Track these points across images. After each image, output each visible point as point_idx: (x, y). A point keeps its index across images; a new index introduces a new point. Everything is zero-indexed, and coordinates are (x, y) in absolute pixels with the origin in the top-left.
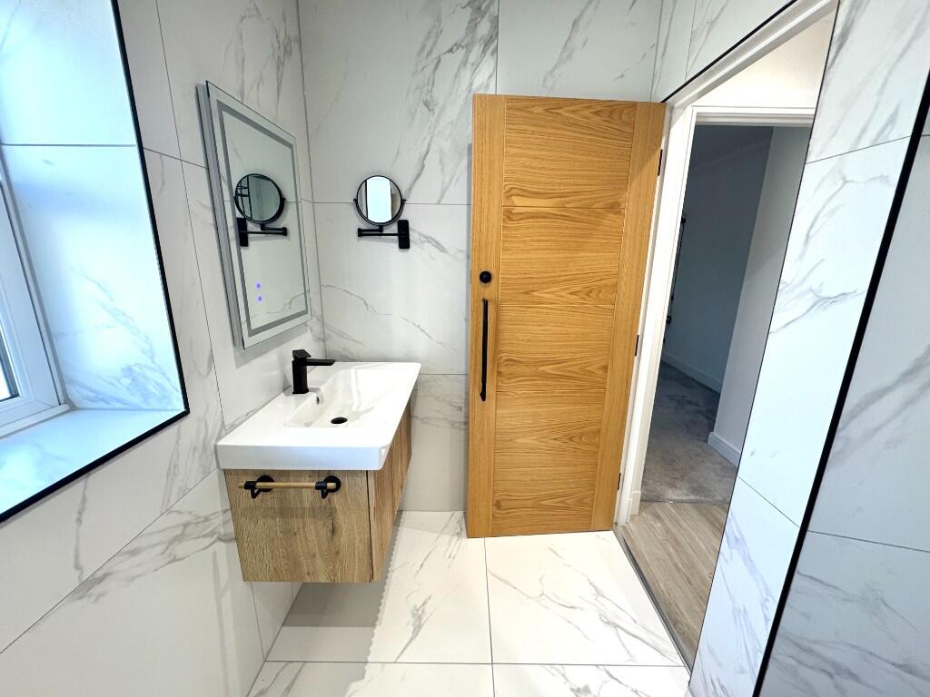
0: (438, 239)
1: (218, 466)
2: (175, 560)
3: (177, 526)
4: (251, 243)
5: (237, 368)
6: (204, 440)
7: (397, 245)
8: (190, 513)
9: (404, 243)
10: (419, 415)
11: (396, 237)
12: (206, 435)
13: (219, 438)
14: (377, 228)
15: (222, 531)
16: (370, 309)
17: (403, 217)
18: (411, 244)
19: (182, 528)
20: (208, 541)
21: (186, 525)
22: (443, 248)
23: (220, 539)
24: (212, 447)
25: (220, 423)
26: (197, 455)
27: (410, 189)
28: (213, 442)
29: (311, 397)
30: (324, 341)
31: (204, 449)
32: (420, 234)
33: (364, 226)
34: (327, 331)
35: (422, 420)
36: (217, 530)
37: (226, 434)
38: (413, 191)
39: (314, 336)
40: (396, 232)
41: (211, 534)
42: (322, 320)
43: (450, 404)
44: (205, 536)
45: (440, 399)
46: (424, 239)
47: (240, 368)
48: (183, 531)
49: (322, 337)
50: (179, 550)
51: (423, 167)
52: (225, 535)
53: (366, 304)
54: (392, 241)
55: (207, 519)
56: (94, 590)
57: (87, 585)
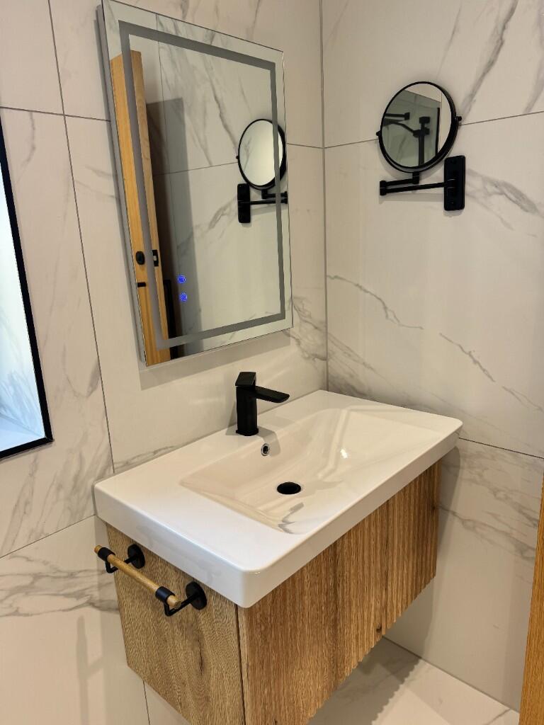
0: (519, 186)
1: (96, 514)
2: (16, 613)
3: (24, 575)
4: (254, 218)
5: (143, 388)
6: (76, 478)
7: (441, 204)
8: (45, 563)
9: (454, 199)
10: (458, 511)
11: (441, 190)
12: (80, 471)
13: (101, 477)
14: (409, 176)
15: (96, 595)
16: (391, 316)
17: (455, 152)
18: (468, 201)
19: (31, 579)
20: (72, 602)
21: (37, 576)
22: (529, 202)
23: (91, 604)
24: (89, 487)
25: (104, 458)
26: (62, 494)
27: (472, 96)
28: (90, 482)
29: (256, 442)
30: (325, 359)
31: (75, 488)
32: (486, 180)
33: (390, 175)
34: (330, 345)
35: (463, 521)
36: (87, 592)
37: (114, 473)
38: (477, 97)
39: (303, 351)
40: (442, 180)
41: (79, 595)
42: (323, 328)
43: (521, 509)
44: (67, 595)
45: (501, 495)
46: (491, 189)
47: (146, 391)
48: (32, 583)
49: (322, 352)
50: (25, 603)
51: (501, 43)
52: (101, 601)
53: (385, 308)
54: (433, 198)
55: (72, 575)
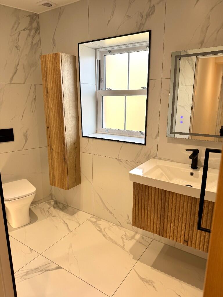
25: (155, 154)
37: (157, 159)
47: (168, 143)
56: (120, 162)
57: (119, 160)
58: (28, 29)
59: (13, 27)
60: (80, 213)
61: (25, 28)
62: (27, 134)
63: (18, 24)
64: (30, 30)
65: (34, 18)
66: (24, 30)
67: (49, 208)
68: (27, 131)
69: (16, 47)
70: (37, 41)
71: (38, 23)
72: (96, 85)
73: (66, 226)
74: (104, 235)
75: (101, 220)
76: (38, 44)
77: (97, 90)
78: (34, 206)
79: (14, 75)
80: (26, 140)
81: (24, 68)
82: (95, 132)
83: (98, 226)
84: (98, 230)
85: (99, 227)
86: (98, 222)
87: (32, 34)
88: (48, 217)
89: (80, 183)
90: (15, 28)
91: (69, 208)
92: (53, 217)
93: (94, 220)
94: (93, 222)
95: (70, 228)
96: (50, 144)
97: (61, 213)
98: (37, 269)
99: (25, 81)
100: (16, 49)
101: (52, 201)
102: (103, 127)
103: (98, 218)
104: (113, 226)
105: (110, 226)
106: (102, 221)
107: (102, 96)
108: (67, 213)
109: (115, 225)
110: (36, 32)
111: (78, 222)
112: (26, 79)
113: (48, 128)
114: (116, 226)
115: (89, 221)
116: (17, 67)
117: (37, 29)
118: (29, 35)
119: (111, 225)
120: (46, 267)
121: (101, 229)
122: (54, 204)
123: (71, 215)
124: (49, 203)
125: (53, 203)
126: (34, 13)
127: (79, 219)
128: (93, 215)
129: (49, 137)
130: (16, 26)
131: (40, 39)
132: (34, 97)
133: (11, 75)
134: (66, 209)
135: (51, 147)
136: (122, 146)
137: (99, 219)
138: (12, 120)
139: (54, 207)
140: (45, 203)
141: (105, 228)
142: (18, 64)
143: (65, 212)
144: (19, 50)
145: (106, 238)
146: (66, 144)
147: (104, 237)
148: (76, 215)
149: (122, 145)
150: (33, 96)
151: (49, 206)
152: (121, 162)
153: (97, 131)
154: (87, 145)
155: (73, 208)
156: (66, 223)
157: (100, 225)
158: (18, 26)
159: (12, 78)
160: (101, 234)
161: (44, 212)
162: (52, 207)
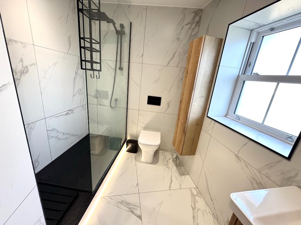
56: (237, 159)
57: (237, 157)
58: (191, 23)
59: (179, 23)
60: (188, 177)
61: (188, 23)
62: (170, 103)
63: (183, 21)
64: (192, 24)
65: (198, 13)
66: (187, 25)
67: (169, 159)
68: (170, 101)
69: (178, 39)
70: (196, 33)
71: (200, 17)
72: (240, 69)
73: (170, 181)
74: (194, 217)
75: (200, 197)
76: (196, 35)
77: (240, 74)
78: (163, 152)
79: (171, 60)
80: (168, 107)
81: (179, 55)
82: (225, 115)
83: (194, 202)
84: (192, 206)
85: (195, 204)
86: (197, 198)
87: (192, 27)
88: (165, 165)
89: (195, 155)
90: (180, 24)
91: (182, 168)
92: (167, 167)
93: (195, 193)
94: (192, 194)
95: (171, 186)
96: (179, 115)
97: (175, 168)
98: (129, 204)
99: (178, 65)
100: (177, 40)
101: (175, 155)
102: (234, 113)
103: (200, 193)
104: (209, 214)
105: (206, 211)
106: (201, 200)
107: (244, 81)
108: (178, 171)
109: (212, 213)
110: (196, 25)
111: (181, 185)
112: (179, 64)
113: (181, 102)
114: (212, 215)
115: (190, 190)
116: (175, 54)
117: (199, 22)
118: (190, 29)
119: (208, 211)
120: (134, 209)
121: (195, 208)
122: (175, 158)
123: (179, 174)
124: (172, 155)
125: (175, 156)
126: (199, 9)
127: (183, 182)
128: (197, 187)
129: (180, 109)
130: (181, 22)
131: (198, 31)
132: (182, 78)
133: (169, 60)
134: (180, 166)
135: (179, 117)
136: (246, 144)
137: (199, 195)
138: (162, 91)
139: (173, 161)
140: (170, 154)
141: (199, 209)
142: (176, 52)
143: (177, 169)
144: (179, 41)
145: (194, 222)
146: (188, 119)
147: (192, 220)
148: (183, 177)
149: (248, 142)
150: (181, 76)
151: (170, 157)
152: (240, 160)
153: (227, 115)
154: (209, 126)
155: (185, 170)
156: (172, 179)
157: (197, 202)
158: (182, 22)
159: (169, 62)
160: (192, 212)
161: (165, 160)
162: (172, 160)
